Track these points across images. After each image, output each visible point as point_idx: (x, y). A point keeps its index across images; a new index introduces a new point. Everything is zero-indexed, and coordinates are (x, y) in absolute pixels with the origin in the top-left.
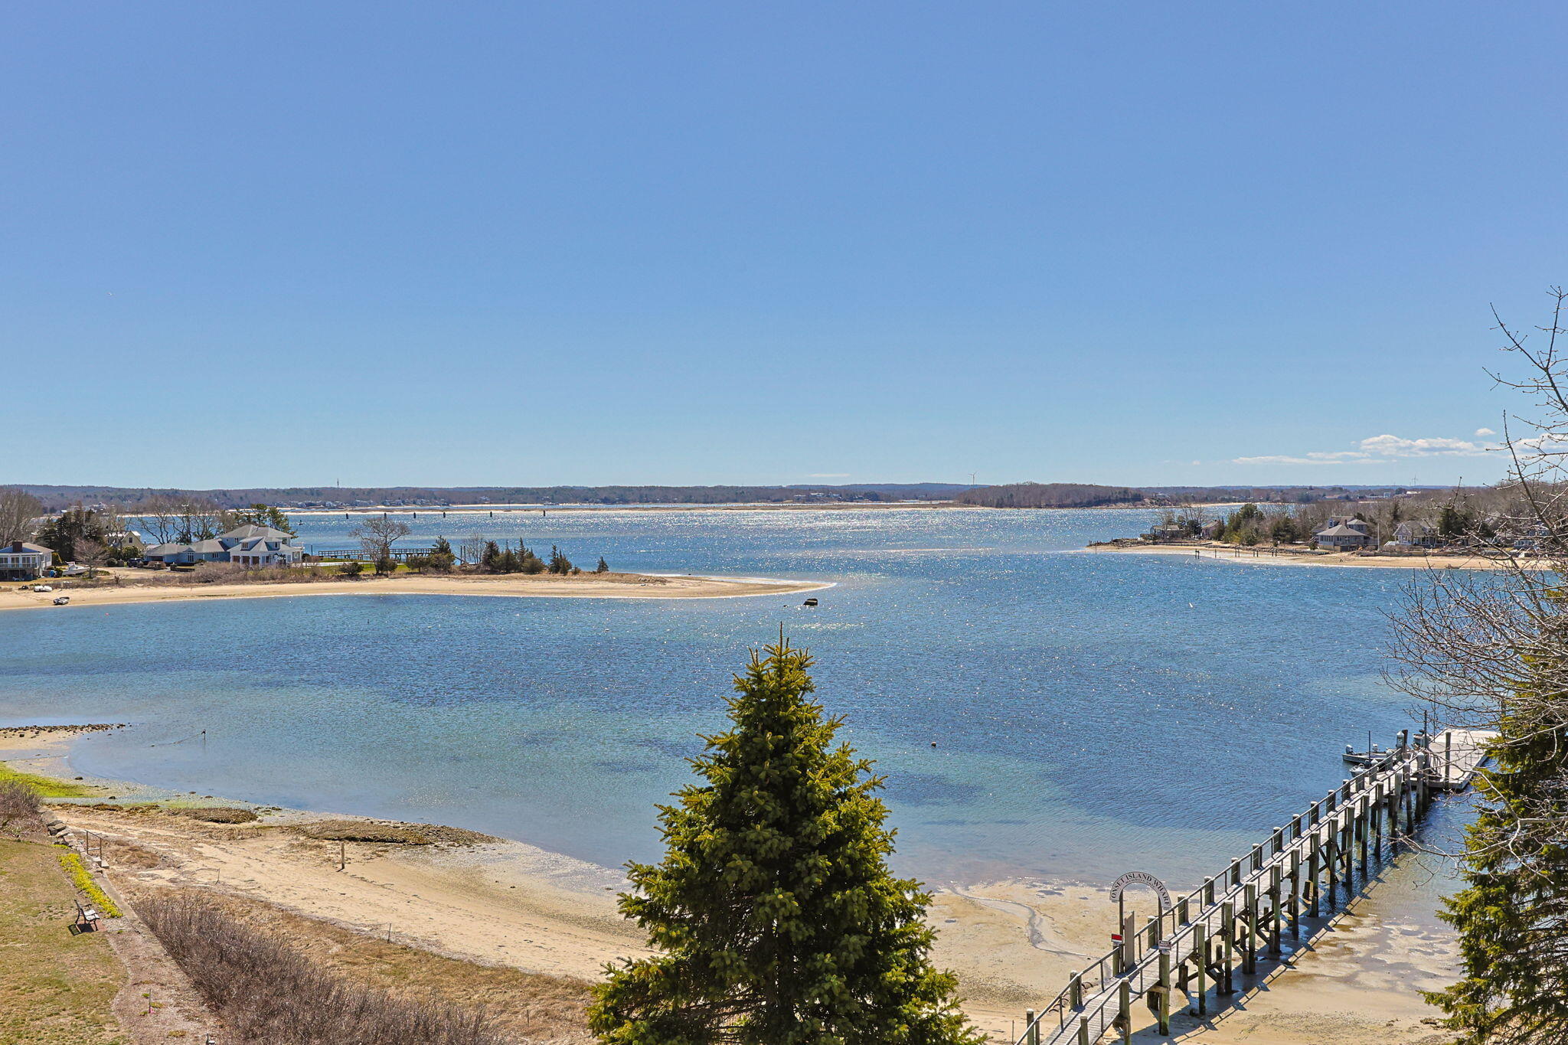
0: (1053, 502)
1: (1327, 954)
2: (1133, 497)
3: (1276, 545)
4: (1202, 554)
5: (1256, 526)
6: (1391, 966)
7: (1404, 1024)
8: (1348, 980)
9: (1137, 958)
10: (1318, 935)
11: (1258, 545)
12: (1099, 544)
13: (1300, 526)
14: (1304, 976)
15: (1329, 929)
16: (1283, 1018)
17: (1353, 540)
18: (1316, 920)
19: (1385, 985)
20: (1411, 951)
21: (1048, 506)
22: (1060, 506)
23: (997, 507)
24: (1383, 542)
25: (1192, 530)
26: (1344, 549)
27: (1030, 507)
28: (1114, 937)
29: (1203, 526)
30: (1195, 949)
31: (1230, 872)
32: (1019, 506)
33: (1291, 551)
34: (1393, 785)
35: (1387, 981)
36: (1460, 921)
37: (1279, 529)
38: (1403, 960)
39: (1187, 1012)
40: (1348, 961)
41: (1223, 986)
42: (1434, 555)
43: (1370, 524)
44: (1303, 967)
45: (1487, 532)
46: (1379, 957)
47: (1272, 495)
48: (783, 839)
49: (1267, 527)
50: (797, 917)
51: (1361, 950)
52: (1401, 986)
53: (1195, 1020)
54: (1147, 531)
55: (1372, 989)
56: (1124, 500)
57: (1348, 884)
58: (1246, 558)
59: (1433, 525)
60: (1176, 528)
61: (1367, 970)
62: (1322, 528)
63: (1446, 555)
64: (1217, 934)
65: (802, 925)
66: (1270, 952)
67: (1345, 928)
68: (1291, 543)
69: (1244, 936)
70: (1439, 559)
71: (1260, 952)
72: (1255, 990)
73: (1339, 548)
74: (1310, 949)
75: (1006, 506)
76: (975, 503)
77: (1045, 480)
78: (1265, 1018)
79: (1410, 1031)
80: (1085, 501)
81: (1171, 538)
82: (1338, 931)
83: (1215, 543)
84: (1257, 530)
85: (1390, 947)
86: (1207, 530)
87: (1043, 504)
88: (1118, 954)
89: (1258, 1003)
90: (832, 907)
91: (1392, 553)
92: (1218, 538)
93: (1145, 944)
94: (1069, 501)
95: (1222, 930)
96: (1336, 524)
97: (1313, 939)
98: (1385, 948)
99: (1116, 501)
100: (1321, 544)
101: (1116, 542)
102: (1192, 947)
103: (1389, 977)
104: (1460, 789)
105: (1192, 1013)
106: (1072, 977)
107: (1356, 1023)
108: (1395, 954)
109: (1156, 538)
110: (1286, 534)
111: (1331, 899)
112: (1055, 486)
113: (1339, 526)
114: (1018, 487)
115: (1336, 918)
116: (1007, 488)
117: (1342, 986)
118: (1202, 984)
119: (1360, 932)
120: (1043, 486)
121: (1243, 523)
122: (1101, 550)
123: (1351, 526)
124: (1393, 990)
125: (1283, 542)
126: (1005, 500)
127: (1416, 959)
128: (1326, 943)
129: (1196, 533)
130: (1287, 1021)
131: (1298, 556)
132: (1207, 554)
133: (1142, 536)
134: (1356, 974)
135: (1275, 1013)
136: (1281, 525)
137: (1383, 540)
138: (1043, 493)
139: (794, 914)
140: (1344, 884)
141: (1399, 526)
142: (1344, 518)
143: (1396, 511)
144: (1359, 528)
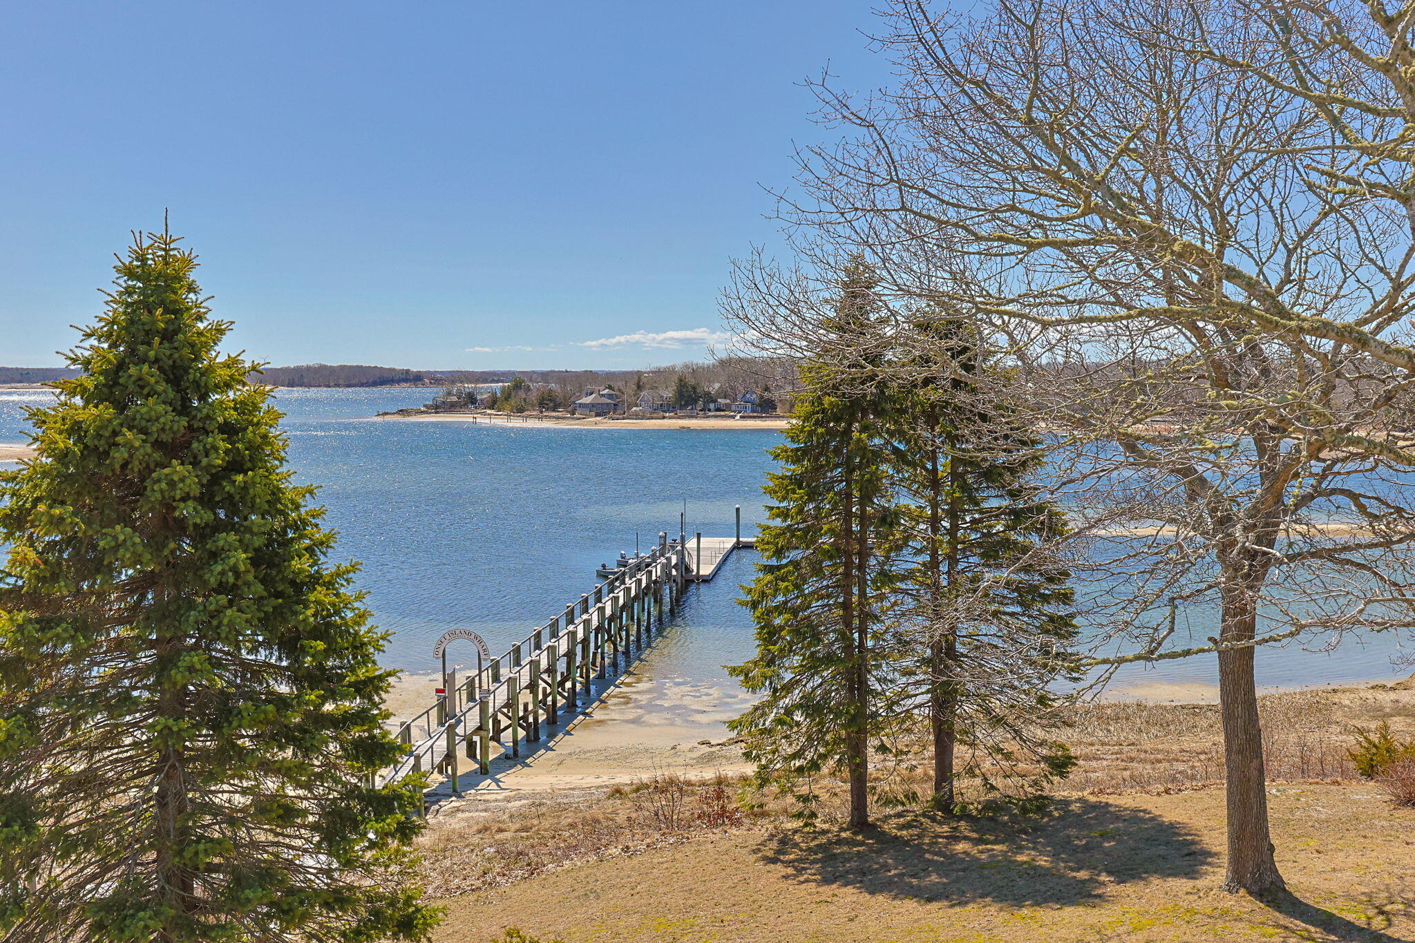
0: (341, 382)
1: (615, 705)
2: (415, 378)
3: (541, 412)
4: (478, 420)
5: (524, 396)
6: (669, 709)
7: (685, 746)
8: (633, 721)
9: (458, 710)
10: (608, 691)
11: (527, 413)
12: (386, 414)
13: (561, 396)
14: (599, 721)
15: (617, 686)
16: (585, 753)
17: (605, 407)
18: (604, 681)
19: (666, 722)
20: (683, 696)
21: (337, 385)
22: (349, 386)
24: (629, 408)
25: (470, 401)
26: (598, 415)
27: (320, 386)
28: (438, 691)
29: (479, 397)
30: (508, 699)
31: (532, 639)
32: (309, 386)
33: (554, 417)
34: (659, 573)
35: (666, 719)
36: (755, 605)
37: (543, 399)
38: (678, 703)
39: (503, 757)
40: (634, 708)
41: (532, 733)
42: (670, 418)
43: (617, 393)
44: (598, 715)
45: (710, 399)
46: (658, 702)
47: (534, 376)
48: (177, 418)
49: (534, 396)
50: (195, 498)
51: (643, 699)
52: (678, 721)
53: (511, 762)
54: (429, 403)
55: (656, 725)
56: (406, 380)
57: (627, 653)
58: (517, 423)
59: (668, 393)
60: (455, 399)
61: (650, 712)
62: (579, 397)
63: (679, 418)
64: (526, 688)
65: (200, 508)
66: (568, 707)
67: (629, 685)
68: (554, 411)
69: (545, 695)
70: (674, 421)
71: (561, 708)
72: (561, 735)
73: (593, 413)
74: (602, 702)
75: (297, 386)
78: (570, 754)
79: (690, 750)
80: (371, 381)
81: (451, 408)
82: (624, 686)
83: (489, 411)
84: (525, 400)
85: (667, 695)
86: (482, 400)
87: (332, 384)
88: (441, 706)
89: (564, 744)
90: (232, 491)
91: (637, 416)
92: (492, 408)
93: (464, 697)
94: (355, 381)
95: (530, 684)
96: (591, 394)
97: (605, 694)
98: (662, 695)
99: (399, 381)
100: (579, 410)
101: (401, 412)
102: (506, 697)
103: (668, 716)
104: (707, 580)
105: (507, 757)
106: (402, 725)
107: (647, 750)
108: (670, 699)
109: (437, 408)
110: (549, 403)
111: (615, 664)
112: (343, 367)
113: (594, 395)
114: (308, 368)
115: (622, 678)
116: (298, 370)
117: (632, 726)
118: (515, 733)
119: (642, 686)
121: (513, 394)
122: (388, 418)
123: (603, 395)
124: (672, 724)
125: (547, 410)
126: (296, 380)
127: (687, 701)
128: (615, 696)
129: (472, 403)
130: (589, 754)
131: (561, 421)
132: (483, 421)
133: (425, 406)
134: (641, 716)
135: (578, 750)
136: (546, 396)
137: (629, 407)
138: (331, 374)
139: (192, 495)
140: (623, 653)
141: (642, 394)
142: (597, 388)
143: (638, 383)
144: (610, 396)
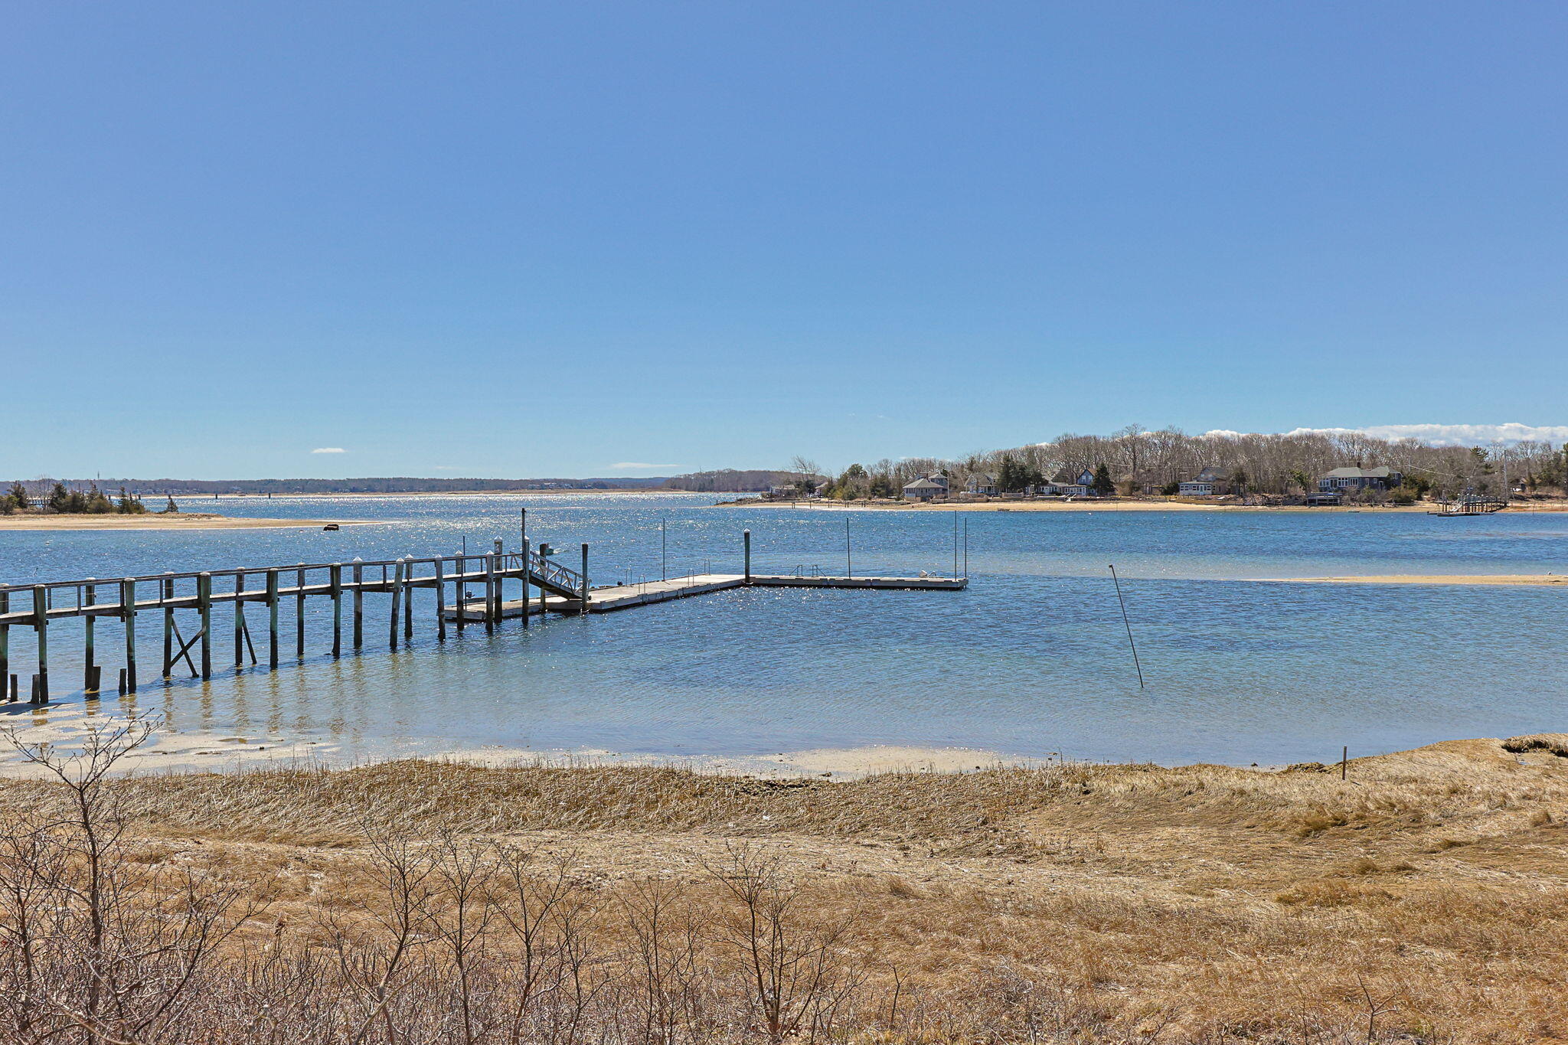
0: (748, 486)
3: (871, 499)
5: (857, 483)
11: (857, 499)
12: (725, 503)
17: (933, 492)
23: (699, 491)
25: (807, 489)
26: (923, 499)
27: (728, 491)
33: (879, 503)
37: (876, 485)
42: (994, 501)
49: (867, 483)
59: (996, 475)
60: (792, 487)
63: (1004, 501)
68: (886, 497)
73: (919, 499)
75: (708, 490)
76: (680, 488)
77: (743, 467)
81: (787, 496)
83: (823, 499)
84: (857, 487)
86: (820, 489)
87: (740, 488)
91: (959, 500)
92: (826, 496)
96: (920, 478)
100: (906, 496)
101: (739, 501)
109: (772, 497)
110: (881, 490)
113: (921, 480)
120: (741, 473)
121: (849, 481)
123: (932, 480)
125: (879, 497)
129: (810, 491)
133: (762, 495)
136: (879, 483)
137: (958, 491)
138: (740, 478)
141: (970, 476)
144: (940, 481)
